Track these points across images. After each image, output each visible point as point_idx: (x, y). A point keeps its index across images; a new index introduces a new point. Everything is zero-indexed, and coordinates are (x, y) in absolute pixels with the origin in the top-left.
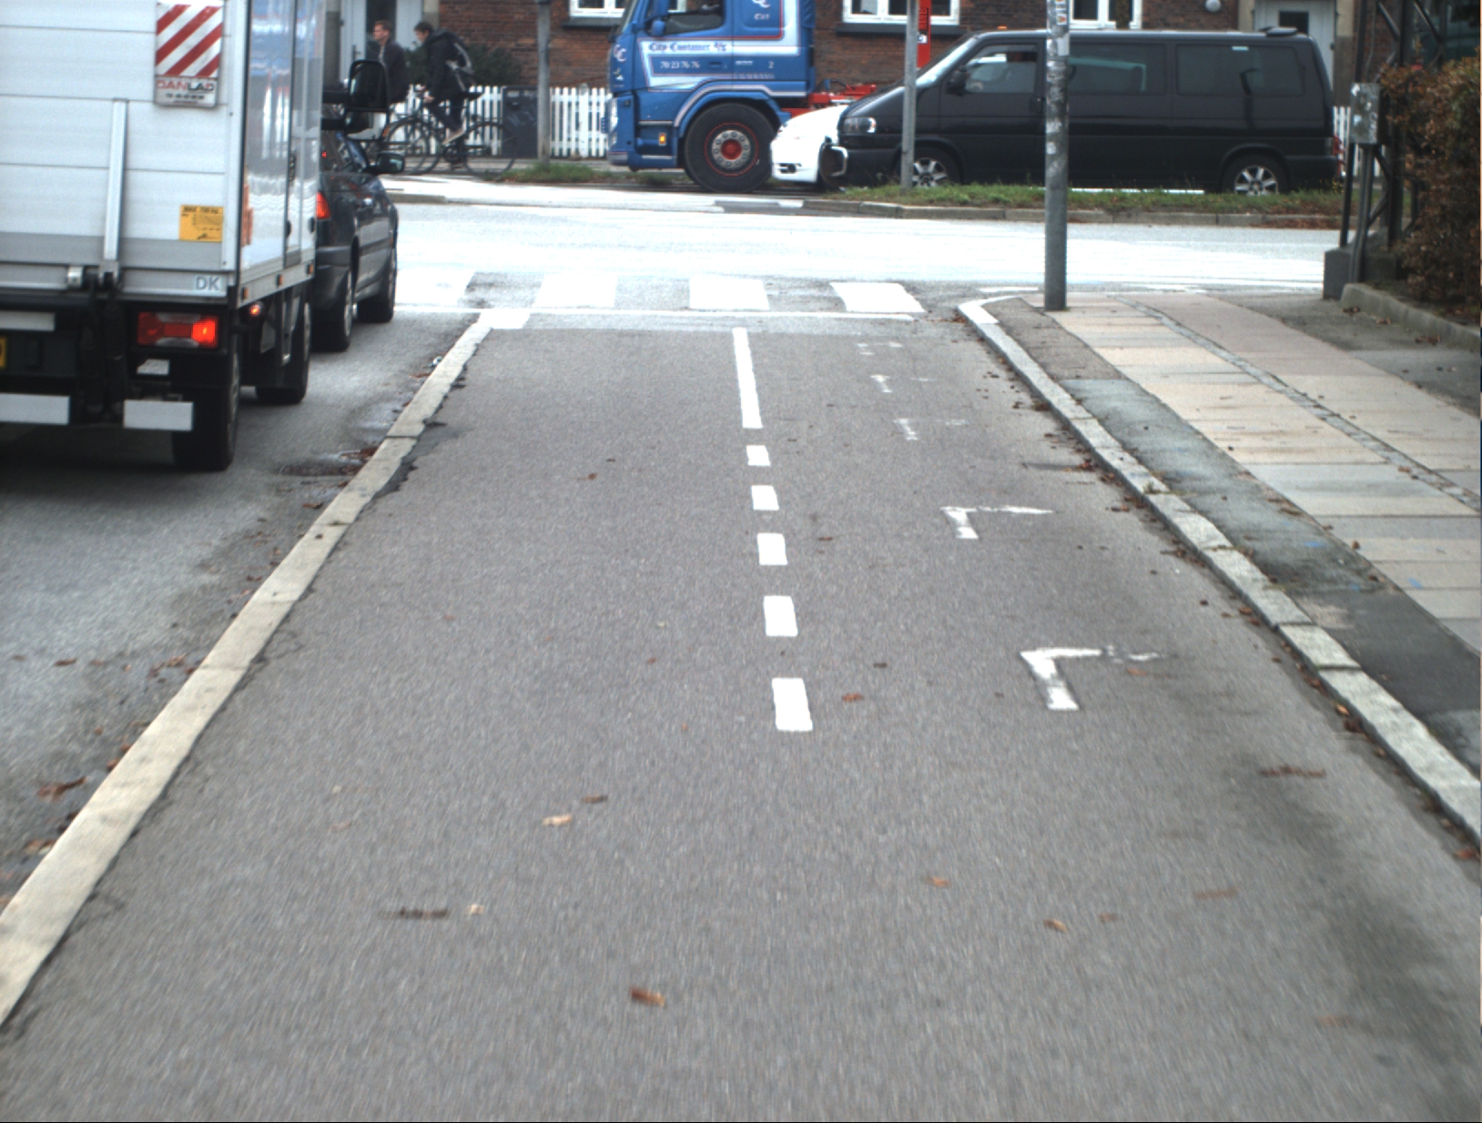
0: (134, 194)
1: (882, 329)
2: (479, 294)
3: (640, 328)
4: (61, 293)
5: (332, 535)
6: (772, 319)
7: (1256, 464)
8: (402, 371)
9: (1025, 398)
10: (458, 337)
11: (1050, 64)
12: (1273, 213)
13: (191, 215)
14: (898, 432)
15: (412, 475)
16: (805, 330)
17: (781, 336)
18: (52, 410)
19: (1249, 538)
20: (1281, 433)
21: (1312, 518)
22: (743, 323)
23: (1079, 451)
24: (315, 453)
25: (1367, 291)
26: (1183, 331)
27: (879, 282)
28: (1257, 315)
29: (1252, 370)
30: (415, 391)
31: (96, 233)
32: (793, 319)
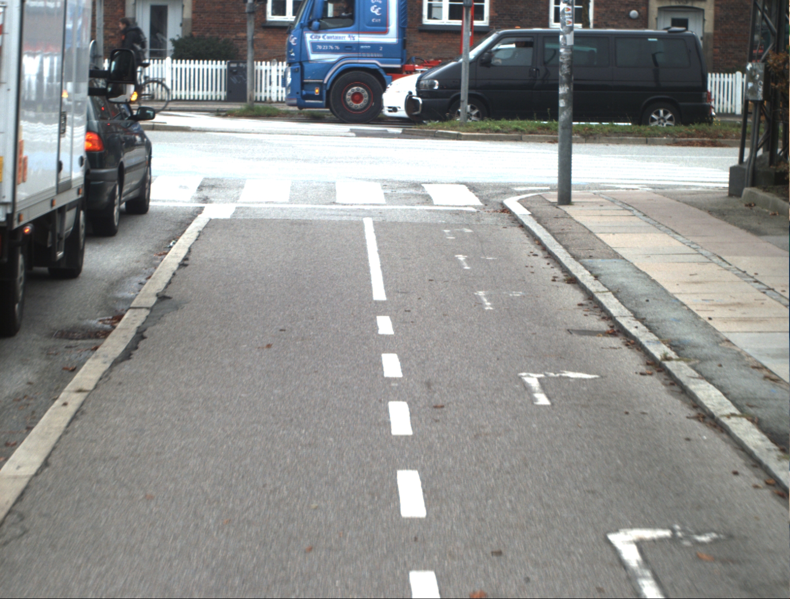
1: (457, 217)
2: (205, 193)
3: (305, 218)
5: (75, 402)
6: (388, 210)
7: (731, 332)
8: (150, 251)
9: (558, 273)
10: (189, 224)
11: (562, 50)
12: (679, 138)
14: (479, 303)
15: (142, 344)
16: (409, 219)
17: (395, 224)
19: (751, 406)
20: (739, 304)
22: (369, 214)
23: (603, 318)
24: (80, 319)
26: (648, 219)
27: (452, 183)
28: (692, 209)
29: (703, 252)
30: (156, 266)
32: (401, 211)
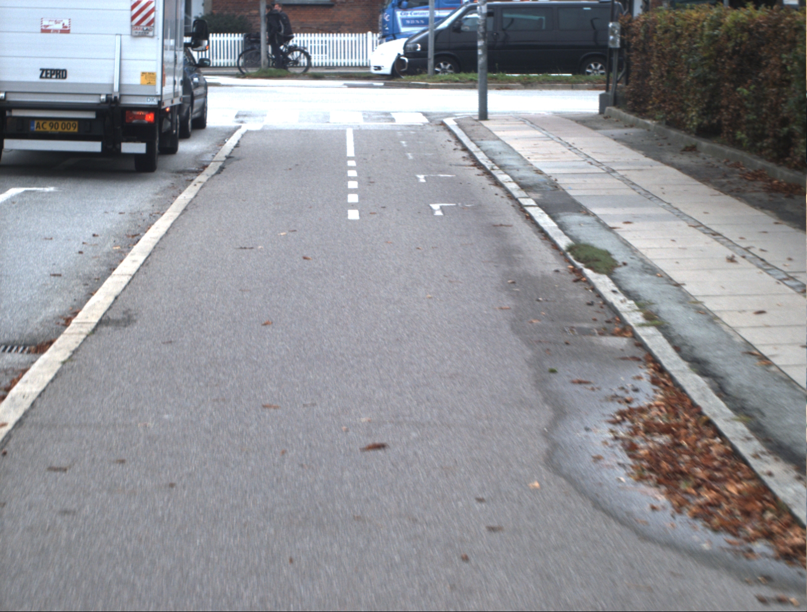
0: (124, 68)
1: (409, 128)
2: (241, 119)
3: (309, 129)
4: (98, 104)
5: (199, 185)
6: (364, 125)
7: (535, 162)
8: (213, 144)
9: (459, 147)
10: (234, 132)
12: (597, 84)
13: (144, 76)
14: (406, 157)
15: (224, 170)
16: (377, 128)
17: (367, 130)
18: (95, 147)
19: (520, 179)
20: (551, 154)
21: (546, 174)
22: (351, 127)
23: (472, 161)
24: (185, 168)
25: (614, 109)
26: (532, 125)
27: (411, 112)
29: (552, 136)
30: (219, 150)
31: (110, 82)
32: (372, 125)
